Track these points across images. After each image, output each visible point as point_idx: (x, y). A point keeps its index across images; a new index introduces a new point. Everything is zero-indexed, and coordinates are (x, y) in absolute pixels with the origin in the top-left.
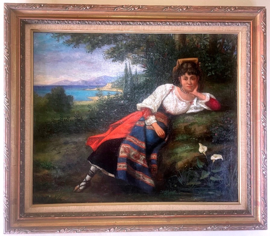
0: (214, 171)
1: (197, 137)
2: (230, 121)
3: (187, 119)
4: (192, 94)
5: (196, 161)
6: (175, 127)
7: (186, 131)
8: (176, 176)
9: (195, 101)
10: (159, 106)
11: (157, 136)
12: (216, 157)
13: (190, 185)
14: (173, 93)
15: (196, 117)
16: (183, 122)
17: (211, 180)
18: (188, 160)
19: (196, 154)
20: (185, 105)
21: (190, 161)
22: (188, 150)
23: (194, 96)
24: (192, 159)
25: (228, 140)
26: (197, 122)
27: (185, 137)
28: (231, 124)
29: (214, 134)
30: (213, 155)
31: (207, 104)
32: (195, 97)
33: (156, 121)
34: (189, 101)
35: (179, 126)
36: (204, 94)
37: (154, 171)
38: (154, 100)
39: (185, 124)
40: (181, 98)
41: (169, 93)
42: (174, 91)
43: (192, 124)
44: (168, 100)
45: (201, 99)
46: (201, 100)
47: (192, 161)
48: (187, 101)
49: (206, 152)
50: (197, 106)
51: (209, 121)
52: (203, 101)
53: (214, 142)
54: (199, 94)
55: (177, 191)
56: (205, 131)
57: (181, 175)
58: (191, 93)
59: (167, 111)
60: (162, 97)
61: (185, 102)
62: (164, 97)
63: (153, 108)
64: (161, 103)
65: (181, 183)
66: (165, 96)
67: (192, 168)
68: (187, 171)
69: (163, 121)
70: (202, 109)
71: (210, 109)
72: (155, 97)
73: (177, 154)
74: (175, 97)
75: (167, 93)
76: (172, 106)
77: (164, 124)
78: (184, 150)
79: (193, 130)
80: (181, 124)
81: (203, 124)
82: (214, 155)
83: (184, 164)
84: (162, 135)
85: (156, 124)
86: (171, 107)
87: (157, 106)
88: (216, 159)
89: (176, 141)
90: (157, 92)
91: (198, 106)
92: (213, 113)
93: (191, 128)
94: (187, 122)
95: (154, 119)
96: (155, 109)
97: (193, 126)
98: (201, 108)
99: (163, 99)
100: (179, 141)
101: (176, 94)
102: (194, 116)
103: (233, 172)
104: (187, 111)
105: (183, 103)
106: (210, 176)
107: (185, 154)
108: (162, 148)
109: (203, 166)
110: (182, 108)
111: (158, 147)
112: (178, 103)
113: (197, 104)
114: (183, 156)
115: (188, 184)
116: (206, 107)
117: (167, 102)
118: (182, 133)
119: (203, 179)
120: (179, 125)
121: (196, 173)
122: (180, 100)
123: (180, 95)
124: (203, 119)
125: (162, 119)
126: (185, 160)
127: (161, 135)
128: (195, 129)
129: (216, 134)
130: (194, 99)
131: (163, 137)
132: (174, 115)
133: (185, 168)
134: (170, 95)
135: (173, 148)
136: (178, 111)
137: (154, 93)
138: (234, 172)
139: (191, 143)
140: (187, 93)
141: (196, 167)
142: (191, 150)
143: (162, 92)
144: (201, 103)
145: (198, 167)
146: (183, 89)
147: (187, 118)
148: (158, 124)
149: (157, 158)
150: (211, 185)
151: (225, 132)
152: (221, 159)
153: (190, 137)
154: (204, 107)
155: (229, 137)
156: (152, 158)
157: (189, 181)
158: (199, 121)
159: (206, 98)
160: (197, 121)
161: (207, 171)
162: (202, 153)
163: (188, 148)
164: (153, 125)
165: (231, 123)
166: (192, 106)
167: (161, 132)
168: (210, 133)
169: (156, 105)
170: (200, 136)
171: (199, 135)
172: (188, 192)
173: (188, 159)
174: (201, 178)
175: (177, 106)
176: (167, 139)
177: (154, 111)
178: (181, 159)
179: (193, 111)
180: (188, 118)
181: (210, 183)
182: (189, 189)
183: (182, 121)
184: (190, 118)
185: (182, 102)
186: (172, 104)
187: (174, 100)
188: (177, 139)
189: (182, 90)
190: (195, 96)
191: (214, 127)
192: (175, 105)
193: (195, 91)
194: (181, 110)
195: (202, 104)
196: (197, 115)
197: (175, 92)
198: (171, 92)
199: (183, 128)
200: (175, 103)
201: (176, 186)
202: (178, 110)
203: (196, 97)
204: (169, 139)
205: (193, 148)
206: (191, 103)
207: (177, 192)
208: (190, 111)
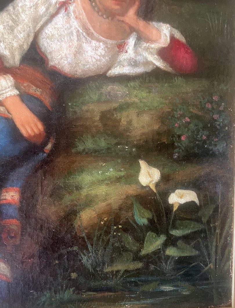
0: (176, 233)
1: (135, 143)
2: (219, 105)
3: (109, 93)
4: (123, 21)
5: (130, 207)
6: (75, 112)
7: (105, 125)
8: (75, 248)
9: (131, 41)
10: (26, 47)
11: (21, 135)
12: (181, 198)
13: (112, 272)
14: (68, 13)
15: (134, 88)
16: (99, 101)
17: (168, 257)
18: (109, 205)
19: (131, 190)
20: (103, 53)
21: (115, 206)
22: (110, 178)
23: (127, 28)
24: (121, 201)
25: (211, 152)
26: (137, 103)
27: (103, 143)
28: (220, 113)
29: (179, 137)
30: (174, 192)
31: (163, 53)
32: (131, 32)
33: (16, 92)
34: (114, 42)
35: (87, 111)
36: (155, 24)
37: (12, 237)
38: (11, 29)
39: (104, 107)
40: (92, 30)
41: (57, 13)
42: (71, 8)
43: (121, 108)
44: (55, 32)
45: (148, 40)
46: (147, 42)
47: (120, 209)
48: (110, 41)
49: (157, 185)
50: (136, 56)
51: (167, 101)
52: (153, 46)
53: (179, 157)
54: (141, 24)
55: (78, 289)
56: (156, 127)
57: (89, 246)
58: (121, 18)
59: (51, 63)
60: (35, 20)
61: (105, 43)
62: (41, 23)
63: (7, 53)
64: (31, 39)
65: (89, 267)
66: (44, 19)
67: (120, 226)
68: (107, 233)
69: (39, 93)
70: (149, 69)
71: (169, 69)
72: (13, 20)
73: (78, 188)
74: (75, 24)
75: (52, 10)
76: (65, 51)
77: (41, 102)
78: (100, 177)
79: (125, 123)
80: (92, 107)
81: (150, 110)
82: (177, 191)
83: (100, 216)
84: (35, 136)
85: (18, 100)
86: (63, 55)
87: (21, 46)
88: (183, 201)
89: (78, 153)
90: (20, 5)
91: (139, 58)
92: (179, 81)
93: (120, 119)
94: (107, 102)
95: (10, 84)
96: (12, 54)
97: (125, 114)
98: (147, 63)
99: (38, 28)
100: (88, 153)
101: (76, 18)
102: (126, 86)
103: (221, 234)
104: (109, 69)
105: (97, 44)
106: (166, 245)
107: (102, 190)
108: (36, 171)
109: (148, 219)
110: (94, 60)
111: (24, 170)
112: (84, 45)
113: (136, 52)
114: (97, 195)
115: (107, 269)
116: (159, 64)
117: (51, 37)
118: (94, 130)
119: (148, 255)
120: (85, 108)
121: (130, 238)
122: (88, 34)
123: (91, 20)
124: (152, 95)
125: (34, 88)
126: (101, 206)
127: (32, 134)
128: (130, 123)
129: (183, 138)
130: (128, 36)
131: (39, 141)
132: (70, 78)
133: (100, 228)
134: (60, 20)
135: (70, 172)
136: (82, 67)
137: (10, 8)
138: (224, 234)
139: (119, 161)
140: (108, 18)
141: (131, 222)
142: (118, 179)
143: (36, 6)
144: (147, 49)
145: (136, 223)
146: (98, 3)
147: (109, 88)
148: (23, 101)
149: (21, 202)
150: (168, 267)
151: (206, 133)
152: (193, 202)
153: (117, 144)
154: (154, 62)
155: (216, 145)
156: (4, 202)
157: (112, 261)
158: (141, 102)
159: (160, 38)
160: (136, 100)
161: (158, 232)
162: (148, 186)
163: (111, 172)
164: (8, 104)
165: (221, 108)
166: (123, 57)
167: (32, 125)
168: (169, 133)
169: (15, 45)
170: (142, 142)
171: (140, 140)
172: (109, 290)
173: (109, 201)
174: (143, 252)
175: (79, 51)
176: (49, 147)
177: (11, 62)
178: (89, 202)
179: (126, 70)
180: (113, 89)
181: (166, 263)
182: (110, 283)
183: (95, 97)
184: (119, 90)
185: (94, 43)
186: (64, 46)
187: (72, 33)
188: (81, 148)
189: (94, 8)
190: (132, 30)
191: (179, 119)
192: (73, 50)
193: (131, 13)
194: (93, 65)
195: (151, 53)
196: (137, 83)
197: (74, 12)
198: (63, 11)
199: (97, 118)
200: (75, 43)
201: (74, 275)
202: (84, 65)
203: (134, 31)
204: (56, 147)
205: (122, 174)
206: (121, 47)
207: (78, 293)
208: (116, 71)
